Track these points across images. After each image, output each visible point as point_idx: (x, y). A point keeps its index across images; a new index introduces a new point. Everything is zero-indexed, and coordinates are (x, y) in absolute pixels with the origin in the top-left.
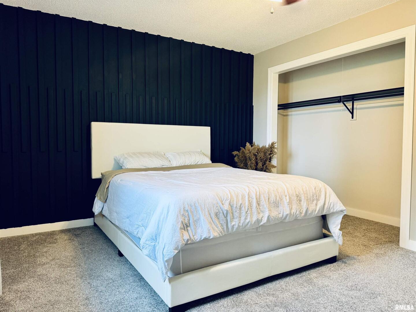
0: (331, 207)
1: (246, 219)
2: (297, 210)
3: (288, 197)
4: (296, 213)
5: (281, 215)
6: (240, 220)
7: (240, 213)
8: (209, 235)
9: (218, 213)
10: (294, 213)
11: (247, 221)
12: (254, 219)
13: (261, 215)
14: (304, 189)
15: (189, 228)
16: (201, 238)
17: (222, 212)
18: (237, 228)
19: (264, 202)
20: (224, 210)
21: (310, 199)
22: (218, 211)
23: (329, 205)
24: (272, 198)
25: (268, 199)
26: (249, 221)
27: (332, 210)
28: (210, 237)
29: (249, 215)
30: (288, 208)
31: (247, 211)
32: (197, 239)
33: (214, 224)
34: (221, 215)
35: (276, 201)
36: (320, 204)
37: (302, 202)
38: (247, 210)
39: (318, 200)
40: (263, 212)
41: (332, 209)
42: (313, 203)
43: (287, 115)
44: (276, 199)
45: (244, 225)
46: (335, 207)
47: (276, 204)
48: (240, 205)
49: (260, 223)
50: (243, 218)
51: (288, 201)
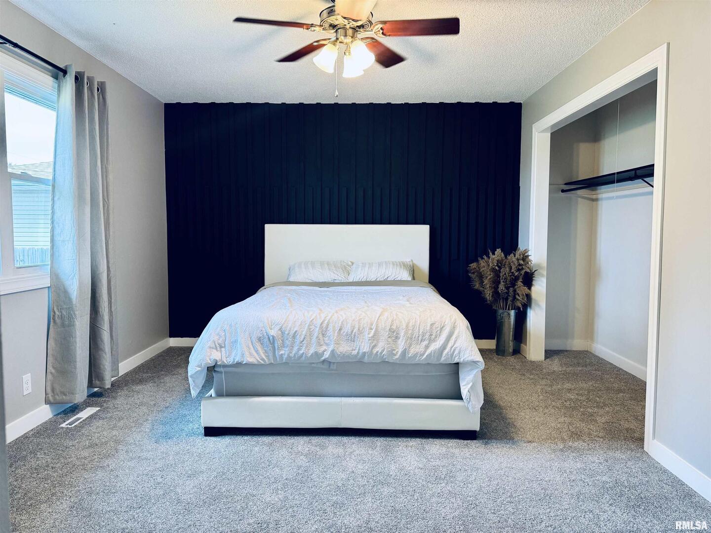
0: (455, 354)
1: (299, 349)
2: (384, 349)
3: (373, 331)
4: (381, 353)
5: (355, 352)
6: (292, 350)
7: (293, 343)
8: (243, 360)
9: (262, 338)
10: (377, 352)
11: (301, 352)
12: (312, 351)
13: (324, 347)
14: (411, 324)
15: (223, 349)
16: (234, 362)
17: (267, 337)
18: (287, 359)
19: (332, 334)
20: (270, 336)
21: (417, 337)
22: (261, 336)
23: (452, 350)
24: (347, 329)
25: (340, 330)
26: (303, 353)
27: (456, 358)
28: (243, 362)
29: (305, 345)
30: (369, 344)
31: (303, 341)
32: (230, 362)
33: (254, 349)
34: (266, 340)
35: (352, 333)
36: (435, 346)
37: (399, 341)
38: (302, 339)
39: (431, 341)
40: (327, 345)
41: (458, 357)
42: (422, 343)
43: (597, 200)
44: (352, 331)
45: (296, 356)
46: (462, 354)
47: (351, 338)
48: (294, 332)
49: (322, 357)
50: (295, 349)
51: (371, 335)
